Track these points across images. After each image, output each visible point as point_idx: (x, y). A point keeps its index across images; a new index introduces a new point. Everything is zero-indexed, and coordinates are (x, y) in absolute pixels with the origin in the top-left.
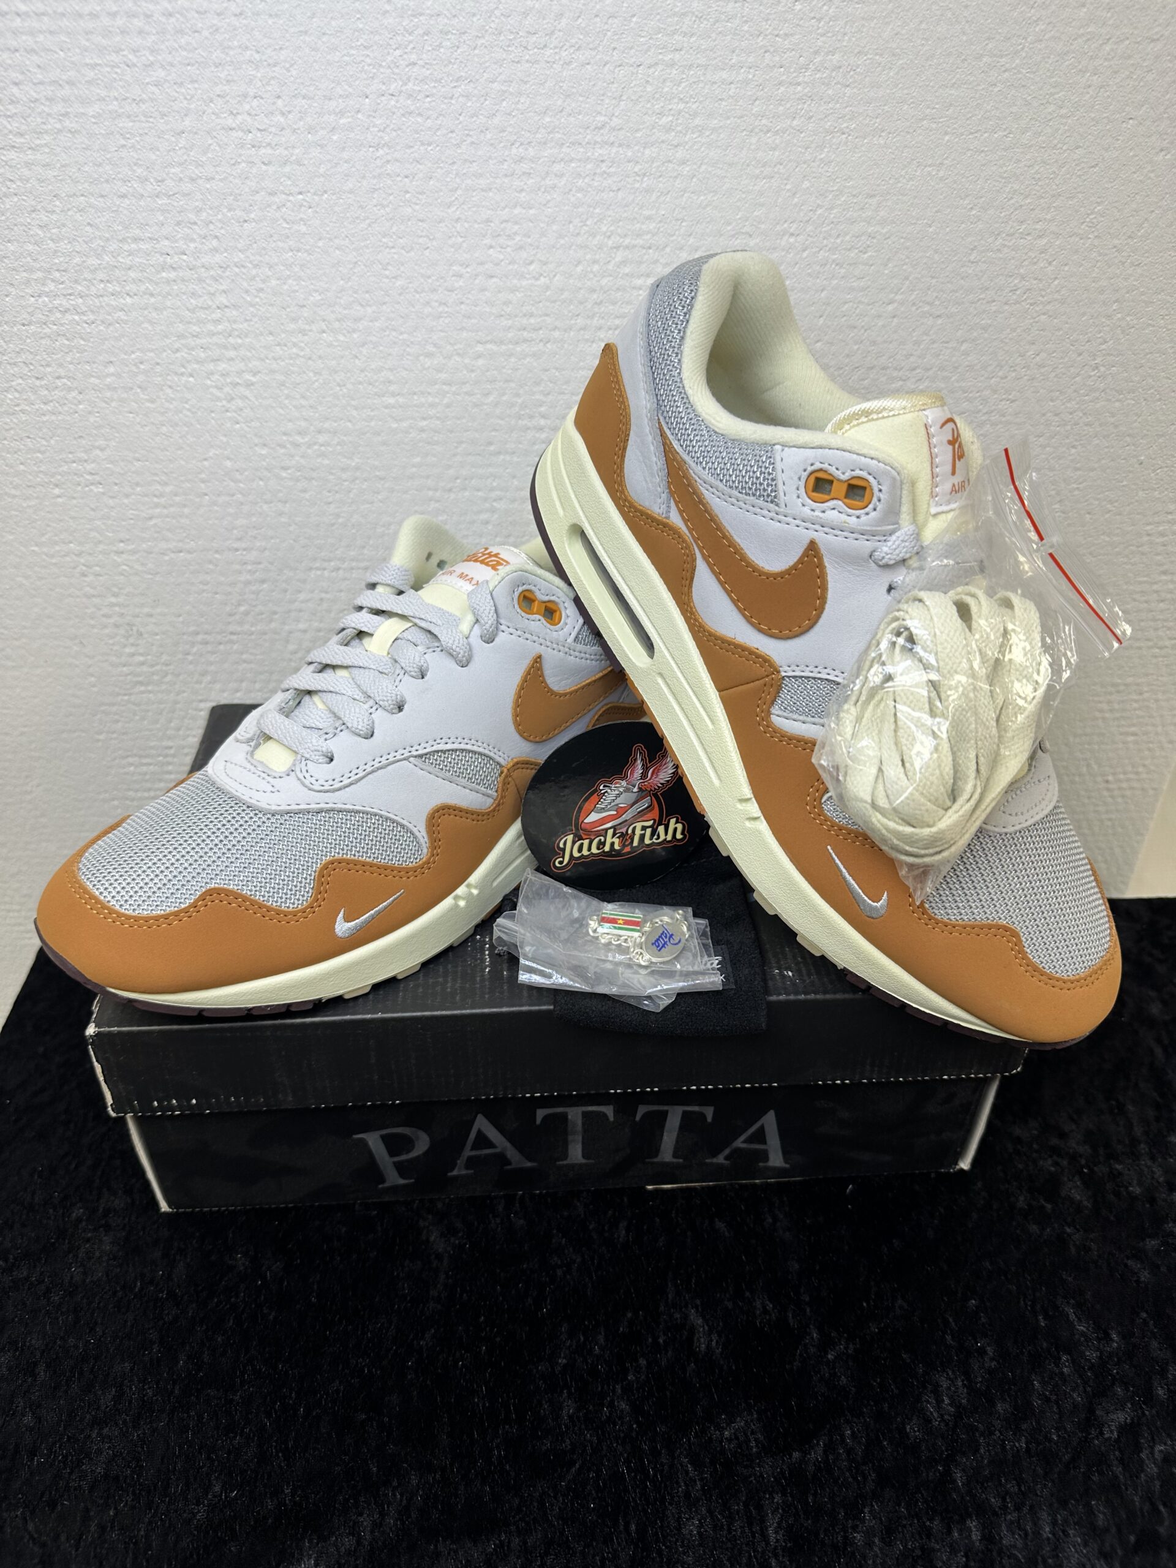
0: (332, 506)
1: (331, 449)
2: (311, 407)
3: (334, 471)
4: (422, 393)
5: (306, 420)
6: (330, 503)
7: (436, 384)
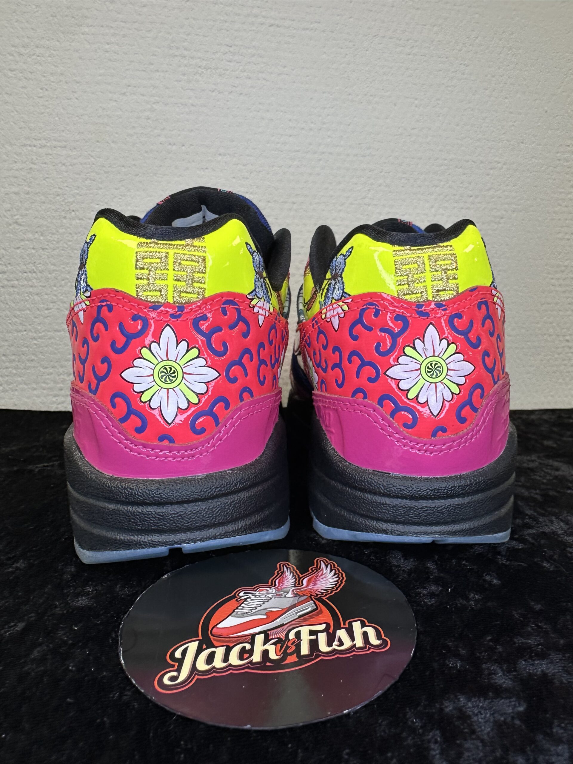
0: (42, 99)
1: (44, 59)
2: (32, 29)
3: (45, 74)
4: (107, 26)
5: (28, 37)
6: (41, 97)
7: (116, 21)
